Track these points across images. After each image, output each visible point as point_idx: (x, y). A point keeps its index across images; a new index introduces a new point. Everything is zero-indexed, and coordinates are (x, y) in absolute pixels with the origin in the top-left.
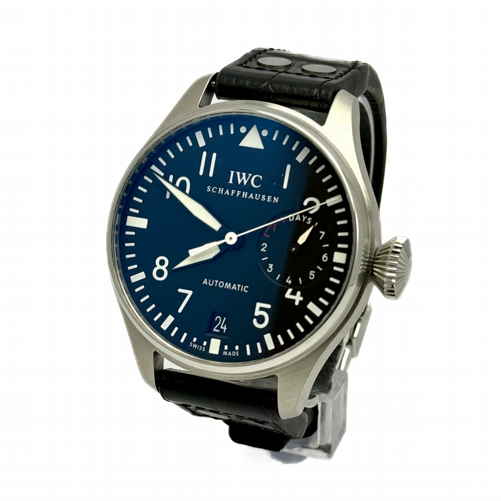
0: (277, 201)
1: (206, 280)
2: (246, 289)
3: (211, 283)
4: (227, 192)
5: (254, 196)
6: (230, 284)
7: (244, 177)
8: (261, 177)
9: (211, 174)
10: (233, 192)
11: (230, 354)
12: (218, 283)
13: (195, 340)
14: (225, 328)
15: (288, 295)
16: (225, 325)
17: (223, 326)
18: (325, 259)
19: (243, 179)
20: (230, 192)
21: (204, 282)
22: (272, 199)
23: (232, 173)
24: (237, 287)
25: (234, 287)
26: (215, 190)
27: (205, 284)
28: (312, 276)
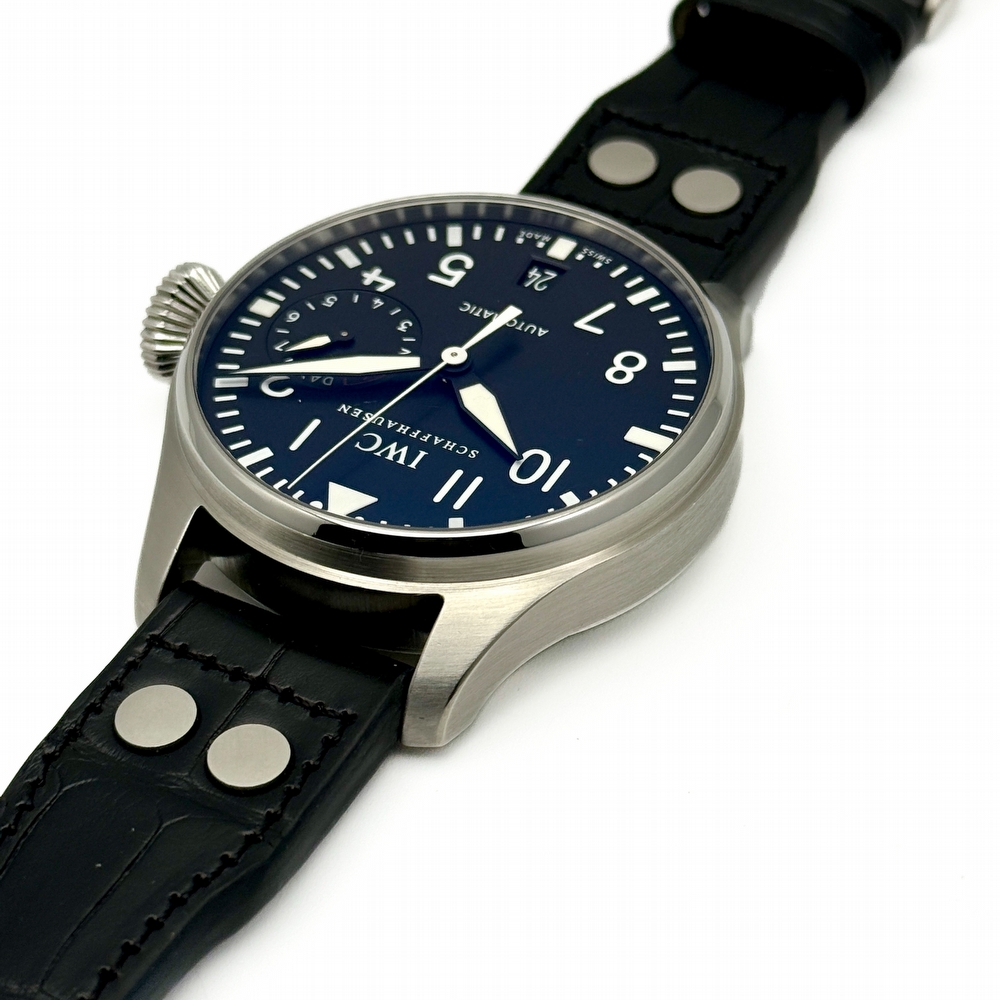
0: (344, 406)
1: (540, 335)
2: (464, 306)
3: (533, 328)
4: (438, 442)
5: (385, 423)
7: (392, 453)
8: (358, 446)
9: (459, 473)
10: (426, 439)
11: (537, 237)
13: (598, 265)
14: (533, 273)
15: (388, 284)
18: (294, 317)
19: (396, 452)
20: (431, 439)
21: (545, 332)
22: (351, 411)
23: (413, 465)
24: (482, 314)
25: (487, 314)
26: (460, 450)
27: (544, 329)
28: (332, 300)
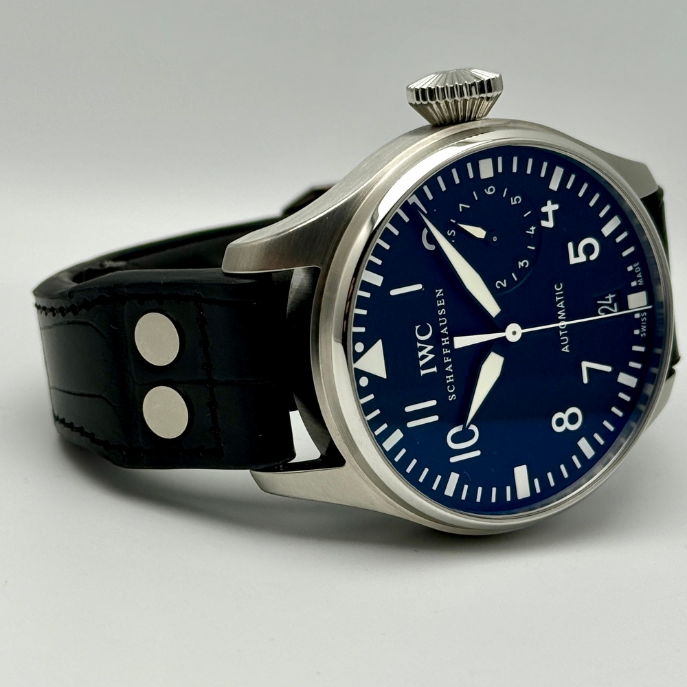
0: (441, 290)
1: (563, 350)
2: (559, 287)
3: (565, 340)
4: (449, 369)
5: (443, 327)
6: (559, 313)
7: (424, 352)
8: (417, 327)
9: (433, 403)
10: (447, 360)
11: (639, 275)
13: (637, 332)
14: (610, 297)
15: (549, 224)
16: (606, 298)
17: (608, 300)
18: (491, 190)
19: (426, 354)
20: (448, 364)
21: (567, 351)
22: (440, 298)
23: (423, 372)
24: (560, 301)
25: (561, 305)
26: (451, 389)
27: (569, 348)
28: (518, 200)
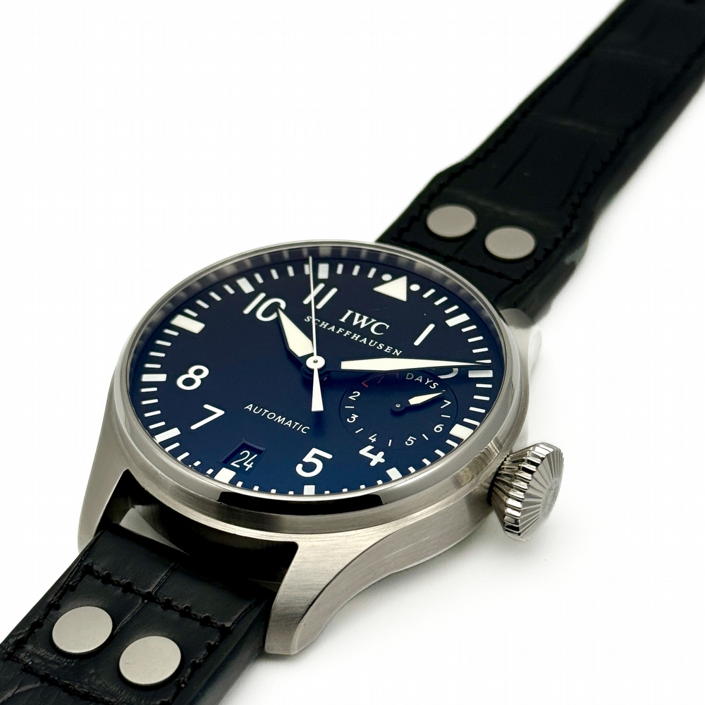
1: (251, 405)
2: (306, 430)
3: (257, 411)
4: (333, 328)
5: (368, 341)
6: (284, 419)
7: (364, 320)
8: (388, 326)
9: (319, 306)
10: (341, 330)
12: (267, 413)
13: (197, 464)
15: (364, 452)
16: (252, 463)
17: (249, 464)
18: (438, 429)
19: (361, 321)
20: (336, 330)
21: (247, 407)
22: (393, 351)
23: (350, 312)
24: (293, 424)
25: (289, 423)
26: (316, 322)
27: (247, 410)
28: (409, 442)
